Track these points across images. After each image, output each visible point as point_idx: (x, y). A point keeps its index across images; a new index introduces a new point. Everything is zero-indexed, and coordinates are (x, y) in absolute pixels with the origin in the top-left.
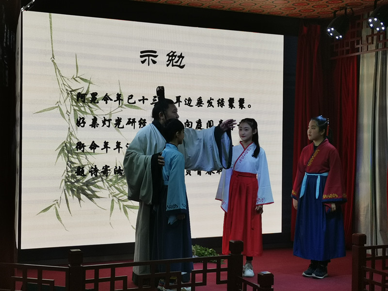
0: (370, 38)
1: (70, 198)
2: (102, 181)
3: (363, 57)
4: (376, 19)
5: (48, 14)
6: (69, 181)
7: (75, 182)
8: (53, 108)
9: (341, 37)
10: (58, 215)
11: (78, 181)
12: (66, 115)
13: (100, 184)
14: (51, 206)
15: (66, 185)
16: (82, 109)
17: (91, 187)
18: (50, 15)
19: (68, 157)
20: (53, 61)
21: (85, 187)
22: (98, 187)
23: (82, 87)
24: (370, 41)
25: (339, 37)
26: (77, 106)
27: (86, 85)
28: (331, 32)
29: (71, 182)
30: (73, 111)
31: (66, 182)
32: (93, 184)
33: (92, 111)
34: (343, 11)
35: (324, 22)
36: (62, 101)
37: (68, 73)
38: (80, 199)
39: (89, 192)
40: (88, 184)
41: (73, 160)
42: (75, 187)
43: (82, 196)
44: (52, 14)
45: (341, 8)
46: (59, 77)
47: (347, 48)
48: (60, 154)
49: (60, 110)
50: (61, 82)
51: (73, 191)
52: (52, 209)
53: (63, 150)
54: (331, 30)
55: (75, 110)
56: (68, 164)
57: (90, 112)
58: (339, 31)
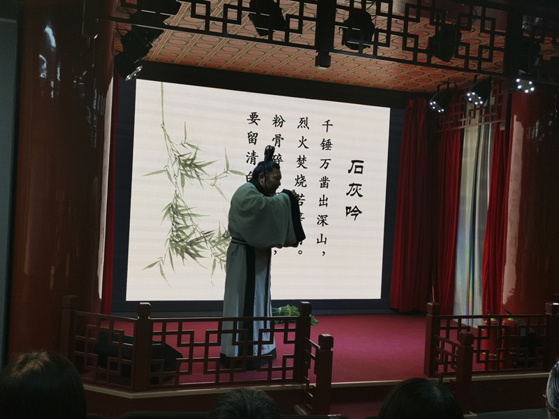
0: (472, 112)
1: (174, 256)
2: (206, 241)
3: (467, 131)
4: (474, 94)
5: (160, 82)
6: (173, 240)
7: (180, 241)
8: (161, 172)
9: (443, 110)
10: (162, 272)
11: (182, 241)
12: (173, 179)
13: (203, 244)
14: (156, 263)
15: (171, 244)
16: (189, 173)
17: (195, 246)
18: (162, 85)
19: (174, 217)
20: (163, 127)
21: (189, 247)
22: (201, 247)
23: (188, 152)
24: (472, 115)
25: (441, 111)
26: (184, 170)
27: (193, 151)
28: (433, 105)
29: (176, 241)
30: (180, 174)
31: (170, 241)
32: (196, 244)
33: (198, 176)
34: (445, 86)
35: (428, 96)
36: (170, 165)
37: (177, 139)
38: (183, 258)
39: (192, 252)
40: (191, 243)
41: (178, 221)
42: (179, 246)
43: (186, 255)
44: (164, 83)
45: (444, 83)
46: (168, 142)
47: (452, 122)
48: (166, 214)
49: (168, 173)
50: (170, 148)
51: (177, 250)
52: (157, 267)
53: (169, 209)
55: (182, 174)
56: (173, 224)
57: (195, 176)
58: (440, 105)
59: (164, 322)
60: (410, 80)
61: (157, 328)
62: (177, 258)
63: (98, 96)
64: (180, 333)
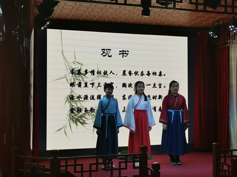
0: (233, 37)
1: (72, 124)
2: (89, 115)
3: (231, 47)
4: (233, 26)
5: (60, 30)
6: (71, 115)
7: (74, 116)
8: (63, 78)
9: (217, 36)
10: (65, 133)
11: (76, 115)
13: (88, 117)
14: (62, 128)
15: (70, 118)
16: (78, 78)
17: (83, 118)
18: (61, 31)
19: (71, 103)
20: (62, 54)
21: (80, 118)
22: (86, 118)
23: (77, 67)
24: (233, 38)
25: (216, 37)
26: (75, 77)
27: (80, 66)
28: (211, 34)
29: (72, 116)
30: (73, 79)
31: (69, 116)
33: (83, 79)
34: (217, 23)
35: (208, 29)
36: (67, 74)
37: (71, 60)
38: (77, 125)
39: (82, 121)
40: (81, 117)
41: (73, 104)
42: (74, 118)
43: (78, 123)
44: (62, 30)
45: (216, 21)
46: (66, 61)
47: (223, 42)
48: (66, 101)
49: (67, 79)
50: (67, 65)
51: (73, 120)
52: (62, 130)
53: (68, 99)
54: (211, 33)
55: (74, 79)
56: (70, 107)
57: (82, 80)
58: (215, 33)
59: (66, 160)
60: (198, 21)
61: (63, 164)
62: (73, 125)
63: (26, 39)
64: (75, 165)
